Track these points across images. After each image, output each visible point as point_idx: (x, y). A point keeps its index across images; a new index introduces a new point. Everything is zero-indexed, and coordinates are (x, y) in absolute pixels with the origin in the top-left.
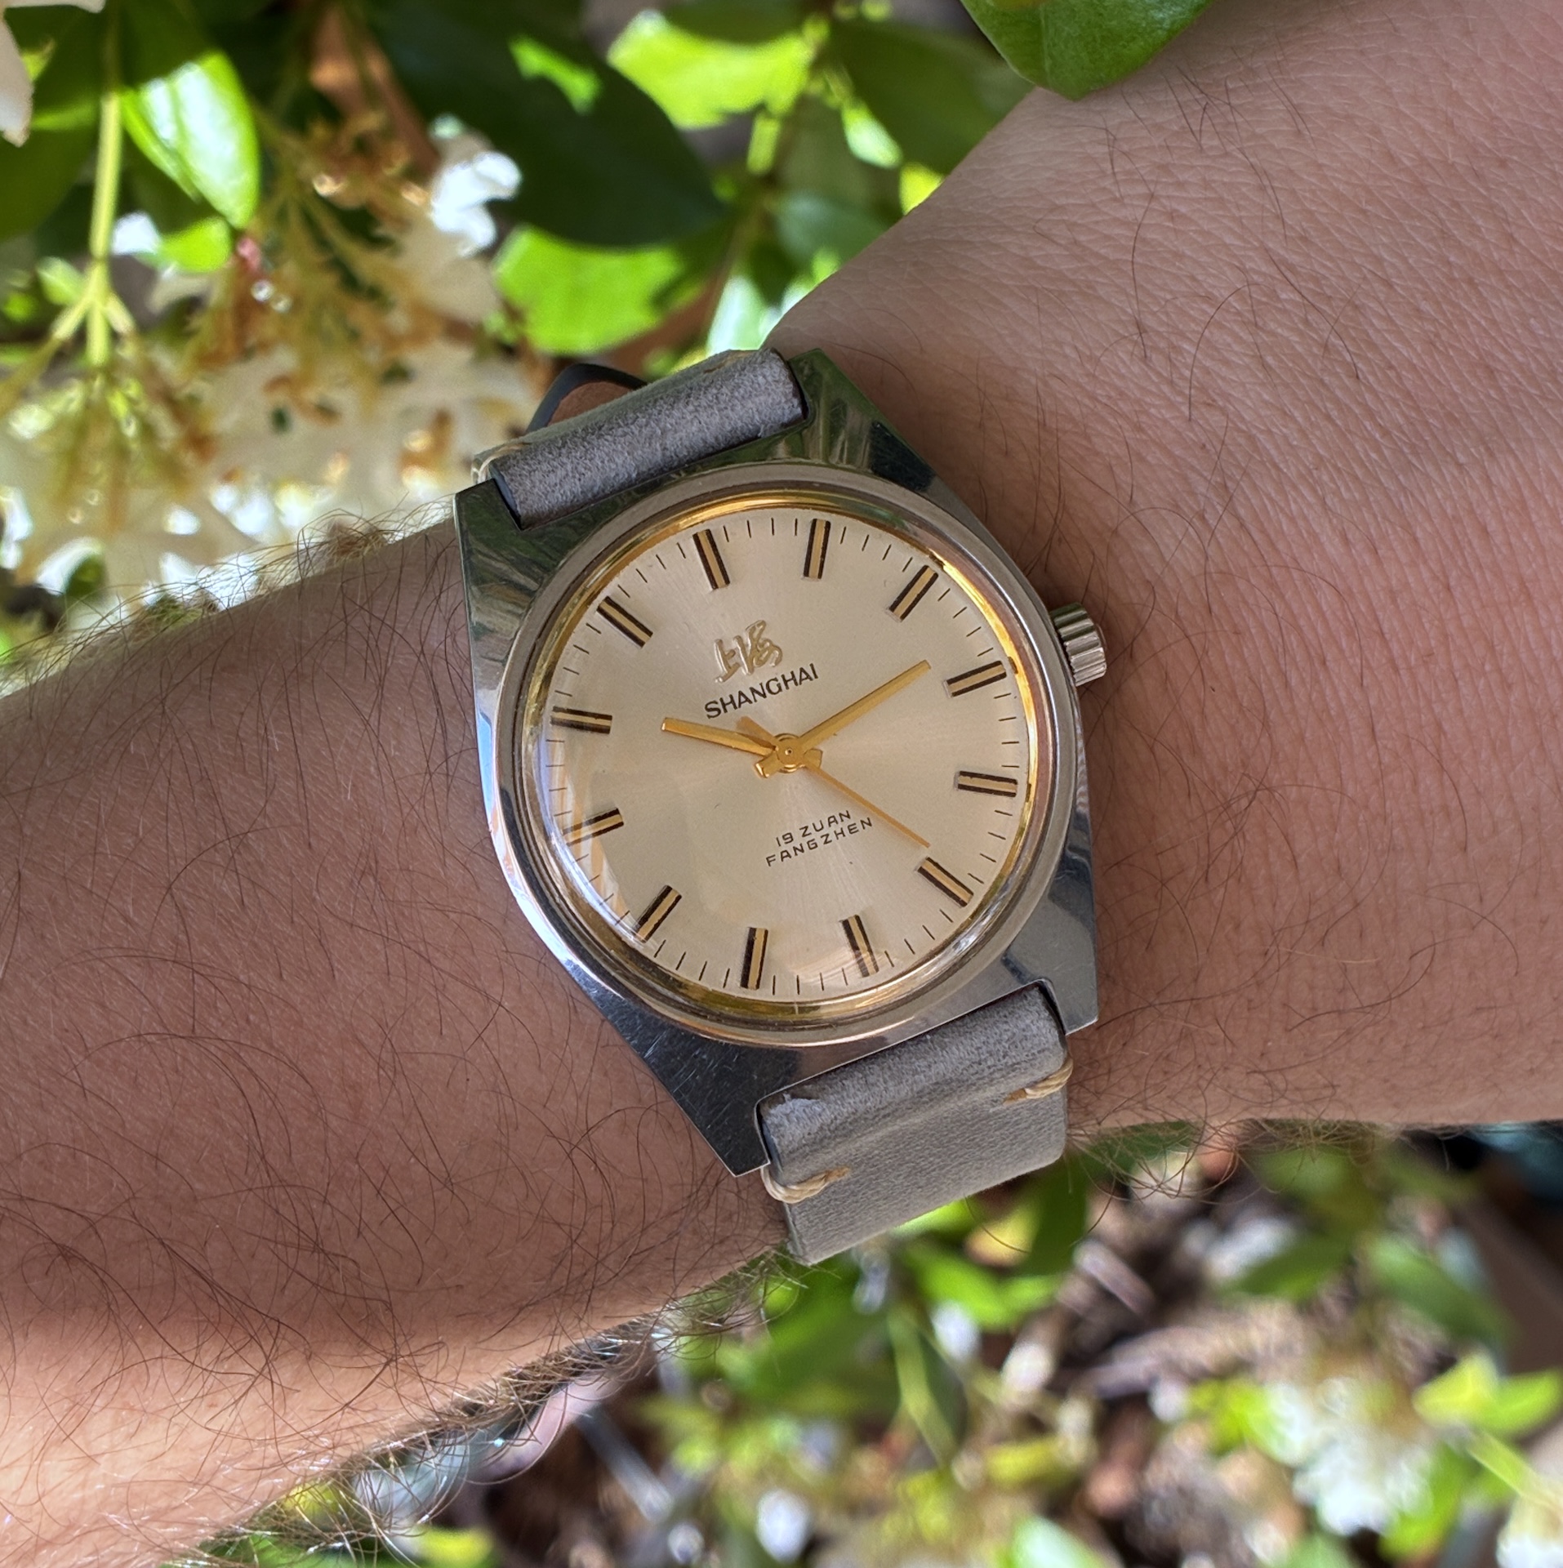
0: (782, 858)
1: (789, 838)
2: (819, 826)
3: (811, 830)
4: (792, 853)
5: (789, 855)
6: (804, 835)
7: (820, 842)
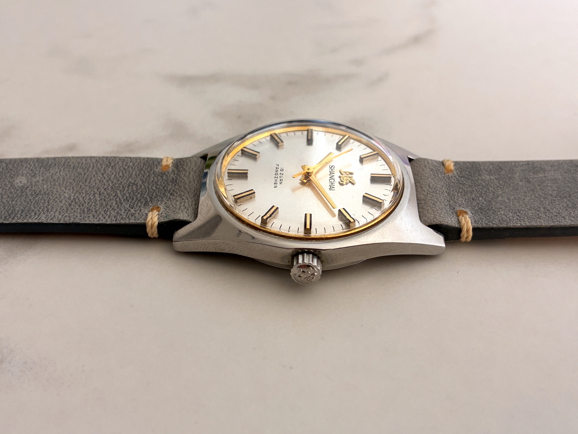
0: (277, 168)
1: (282, 170)
2: (281, 177)
3: (281, 175)
4: (277, 170)
5: (276, 169)
6: (280, 173)
7: (276, 176)
